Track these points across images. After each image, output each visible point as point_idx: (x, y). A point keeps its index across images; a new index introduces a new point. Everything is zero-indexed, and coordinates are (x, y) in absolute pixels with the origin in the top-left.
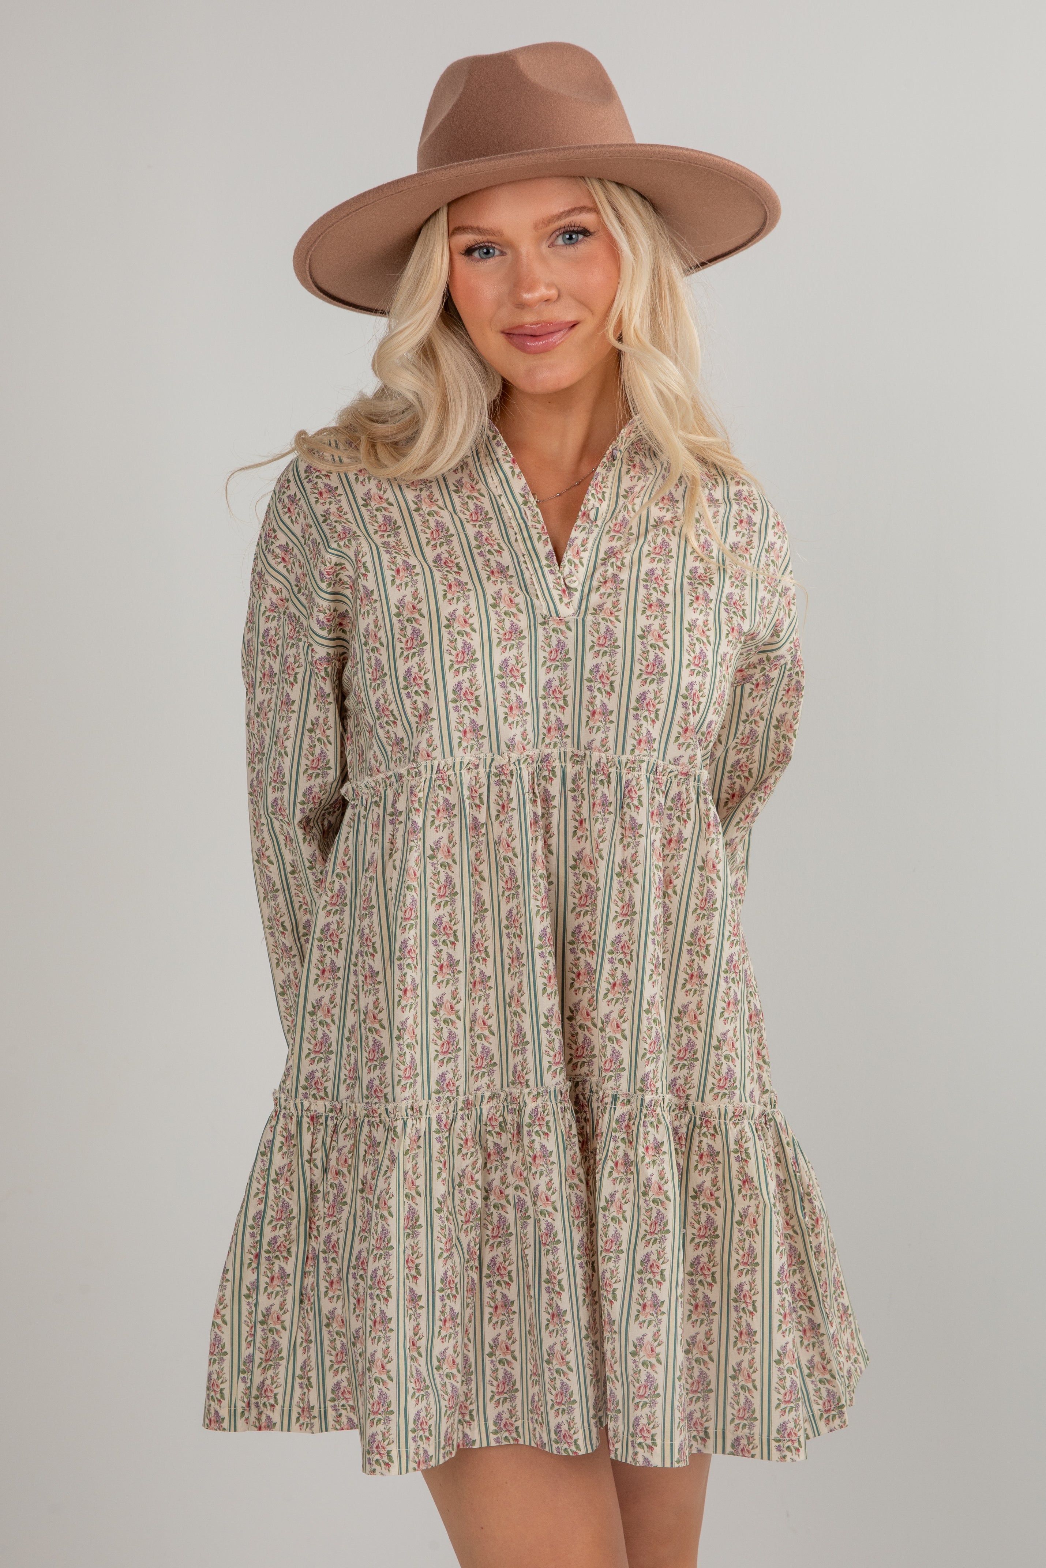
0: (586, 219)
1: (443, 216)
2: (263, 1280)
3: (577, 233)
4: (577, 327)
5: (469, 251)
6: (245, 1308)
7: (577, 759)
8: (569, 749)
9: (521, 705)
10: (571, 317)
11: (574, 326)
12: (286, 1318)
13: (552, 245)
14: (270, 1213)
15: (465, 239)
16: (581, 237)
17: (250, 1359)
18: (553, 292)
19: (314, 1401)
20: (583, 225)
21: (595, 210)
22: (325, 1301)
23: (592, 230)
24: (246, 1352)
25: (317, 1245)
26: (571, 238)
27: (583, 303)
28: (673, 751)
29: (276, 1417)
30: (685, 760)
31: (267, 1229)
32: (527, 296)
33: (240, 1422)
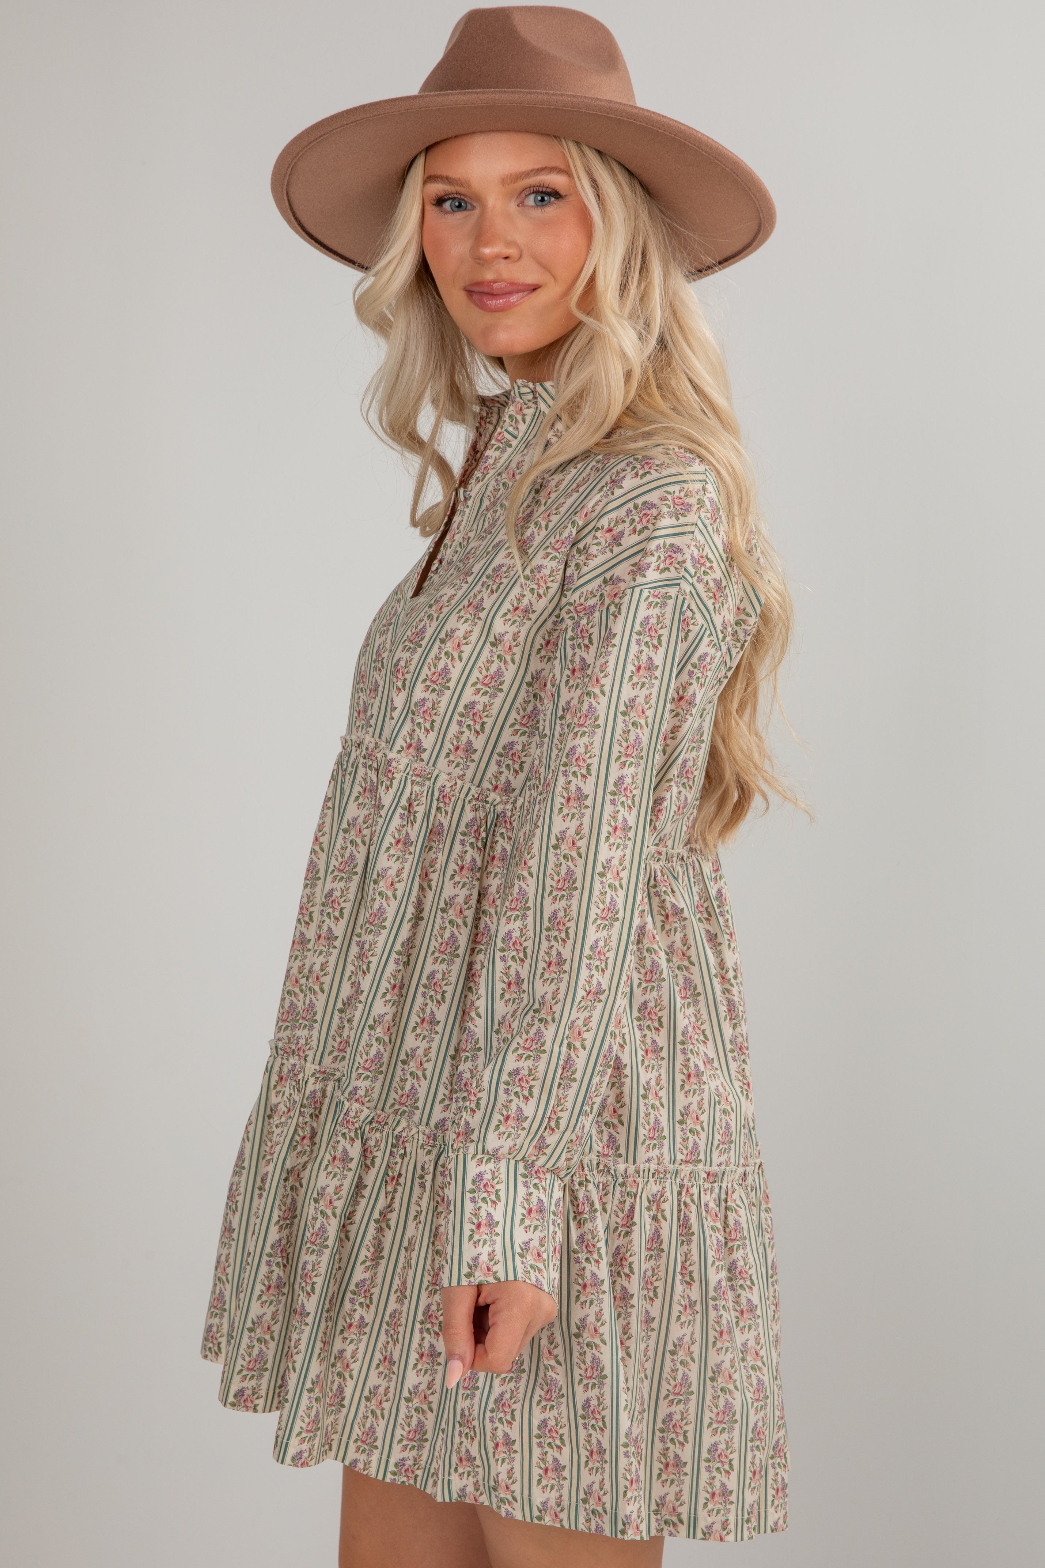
0: (557, 181)
1: (419, 164)
3: (549, 194)
4: (539, 291)
5: (440, 202)
10: (531, 278)
11: (534, 290)
13: (521, 204)
15: (437, 188)
16: (553, 199)
18: (512, 251)
20: (552, 186)
21: (566, 172)
23: (562, 193)
26: (543, 200)
27: (545, 267)
32: (487, 251)
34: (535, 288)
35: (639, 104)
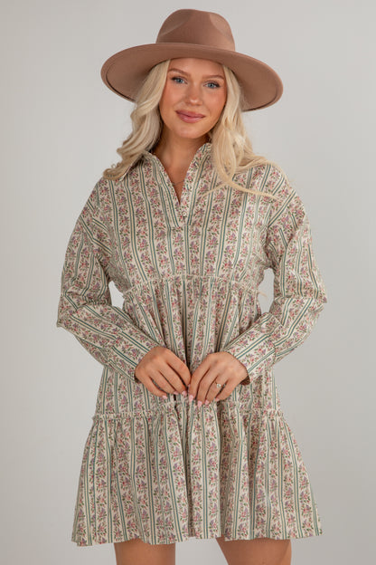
2: (96, 486)
3: (214, 84)
5: (174, 79)
6: (90, 498)
7: (189, 278)
8: (186, 274)
9: (166, 260)
12: (106, 499)
13: (204, 86)
14: (97, 459)
15: (174, 74)
16: (215, 86)
17: (94, 517)
19: (121, 530)
20: (217, 82)
22: (121, 490)
23: (220, 85)
24: (92, 514)
25: (116, 470)
26: (211, 86)
27: (209, 110)
28: (221, 272)
29: (106, 538)
30: (226, 276)
31: (96, 465)
33: (93, 541)
34: (203, 117)
35: (237, 51)
